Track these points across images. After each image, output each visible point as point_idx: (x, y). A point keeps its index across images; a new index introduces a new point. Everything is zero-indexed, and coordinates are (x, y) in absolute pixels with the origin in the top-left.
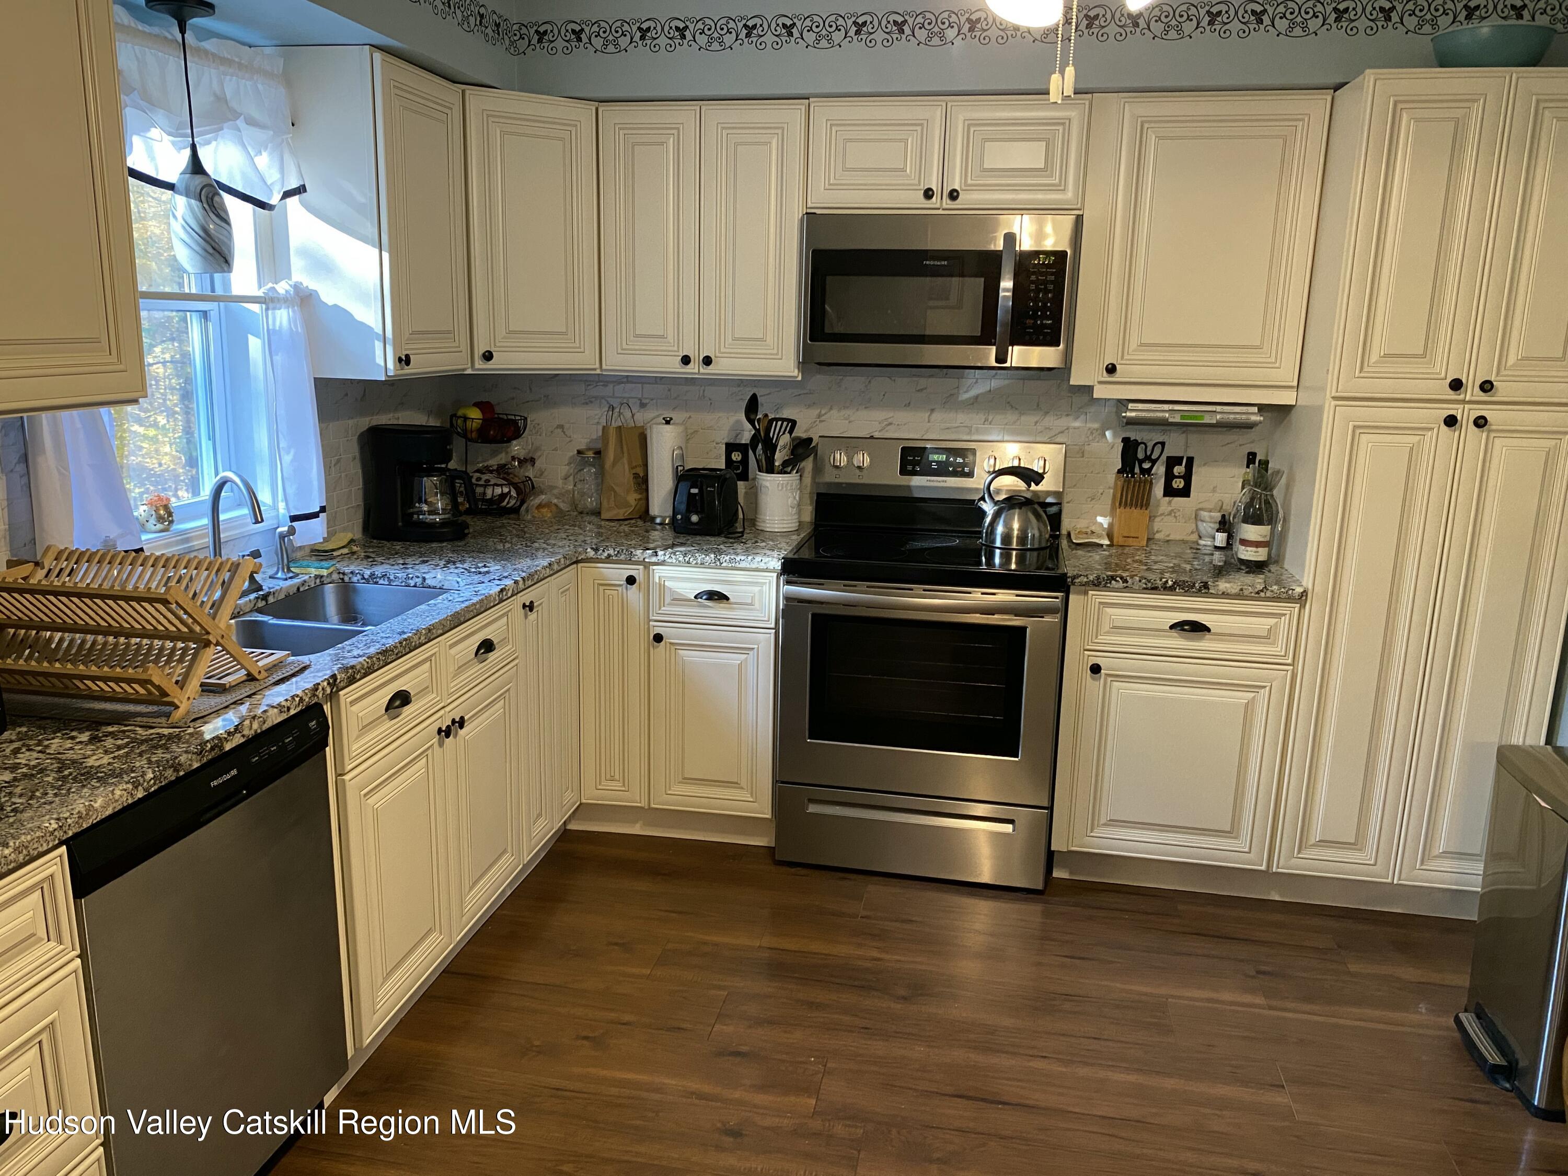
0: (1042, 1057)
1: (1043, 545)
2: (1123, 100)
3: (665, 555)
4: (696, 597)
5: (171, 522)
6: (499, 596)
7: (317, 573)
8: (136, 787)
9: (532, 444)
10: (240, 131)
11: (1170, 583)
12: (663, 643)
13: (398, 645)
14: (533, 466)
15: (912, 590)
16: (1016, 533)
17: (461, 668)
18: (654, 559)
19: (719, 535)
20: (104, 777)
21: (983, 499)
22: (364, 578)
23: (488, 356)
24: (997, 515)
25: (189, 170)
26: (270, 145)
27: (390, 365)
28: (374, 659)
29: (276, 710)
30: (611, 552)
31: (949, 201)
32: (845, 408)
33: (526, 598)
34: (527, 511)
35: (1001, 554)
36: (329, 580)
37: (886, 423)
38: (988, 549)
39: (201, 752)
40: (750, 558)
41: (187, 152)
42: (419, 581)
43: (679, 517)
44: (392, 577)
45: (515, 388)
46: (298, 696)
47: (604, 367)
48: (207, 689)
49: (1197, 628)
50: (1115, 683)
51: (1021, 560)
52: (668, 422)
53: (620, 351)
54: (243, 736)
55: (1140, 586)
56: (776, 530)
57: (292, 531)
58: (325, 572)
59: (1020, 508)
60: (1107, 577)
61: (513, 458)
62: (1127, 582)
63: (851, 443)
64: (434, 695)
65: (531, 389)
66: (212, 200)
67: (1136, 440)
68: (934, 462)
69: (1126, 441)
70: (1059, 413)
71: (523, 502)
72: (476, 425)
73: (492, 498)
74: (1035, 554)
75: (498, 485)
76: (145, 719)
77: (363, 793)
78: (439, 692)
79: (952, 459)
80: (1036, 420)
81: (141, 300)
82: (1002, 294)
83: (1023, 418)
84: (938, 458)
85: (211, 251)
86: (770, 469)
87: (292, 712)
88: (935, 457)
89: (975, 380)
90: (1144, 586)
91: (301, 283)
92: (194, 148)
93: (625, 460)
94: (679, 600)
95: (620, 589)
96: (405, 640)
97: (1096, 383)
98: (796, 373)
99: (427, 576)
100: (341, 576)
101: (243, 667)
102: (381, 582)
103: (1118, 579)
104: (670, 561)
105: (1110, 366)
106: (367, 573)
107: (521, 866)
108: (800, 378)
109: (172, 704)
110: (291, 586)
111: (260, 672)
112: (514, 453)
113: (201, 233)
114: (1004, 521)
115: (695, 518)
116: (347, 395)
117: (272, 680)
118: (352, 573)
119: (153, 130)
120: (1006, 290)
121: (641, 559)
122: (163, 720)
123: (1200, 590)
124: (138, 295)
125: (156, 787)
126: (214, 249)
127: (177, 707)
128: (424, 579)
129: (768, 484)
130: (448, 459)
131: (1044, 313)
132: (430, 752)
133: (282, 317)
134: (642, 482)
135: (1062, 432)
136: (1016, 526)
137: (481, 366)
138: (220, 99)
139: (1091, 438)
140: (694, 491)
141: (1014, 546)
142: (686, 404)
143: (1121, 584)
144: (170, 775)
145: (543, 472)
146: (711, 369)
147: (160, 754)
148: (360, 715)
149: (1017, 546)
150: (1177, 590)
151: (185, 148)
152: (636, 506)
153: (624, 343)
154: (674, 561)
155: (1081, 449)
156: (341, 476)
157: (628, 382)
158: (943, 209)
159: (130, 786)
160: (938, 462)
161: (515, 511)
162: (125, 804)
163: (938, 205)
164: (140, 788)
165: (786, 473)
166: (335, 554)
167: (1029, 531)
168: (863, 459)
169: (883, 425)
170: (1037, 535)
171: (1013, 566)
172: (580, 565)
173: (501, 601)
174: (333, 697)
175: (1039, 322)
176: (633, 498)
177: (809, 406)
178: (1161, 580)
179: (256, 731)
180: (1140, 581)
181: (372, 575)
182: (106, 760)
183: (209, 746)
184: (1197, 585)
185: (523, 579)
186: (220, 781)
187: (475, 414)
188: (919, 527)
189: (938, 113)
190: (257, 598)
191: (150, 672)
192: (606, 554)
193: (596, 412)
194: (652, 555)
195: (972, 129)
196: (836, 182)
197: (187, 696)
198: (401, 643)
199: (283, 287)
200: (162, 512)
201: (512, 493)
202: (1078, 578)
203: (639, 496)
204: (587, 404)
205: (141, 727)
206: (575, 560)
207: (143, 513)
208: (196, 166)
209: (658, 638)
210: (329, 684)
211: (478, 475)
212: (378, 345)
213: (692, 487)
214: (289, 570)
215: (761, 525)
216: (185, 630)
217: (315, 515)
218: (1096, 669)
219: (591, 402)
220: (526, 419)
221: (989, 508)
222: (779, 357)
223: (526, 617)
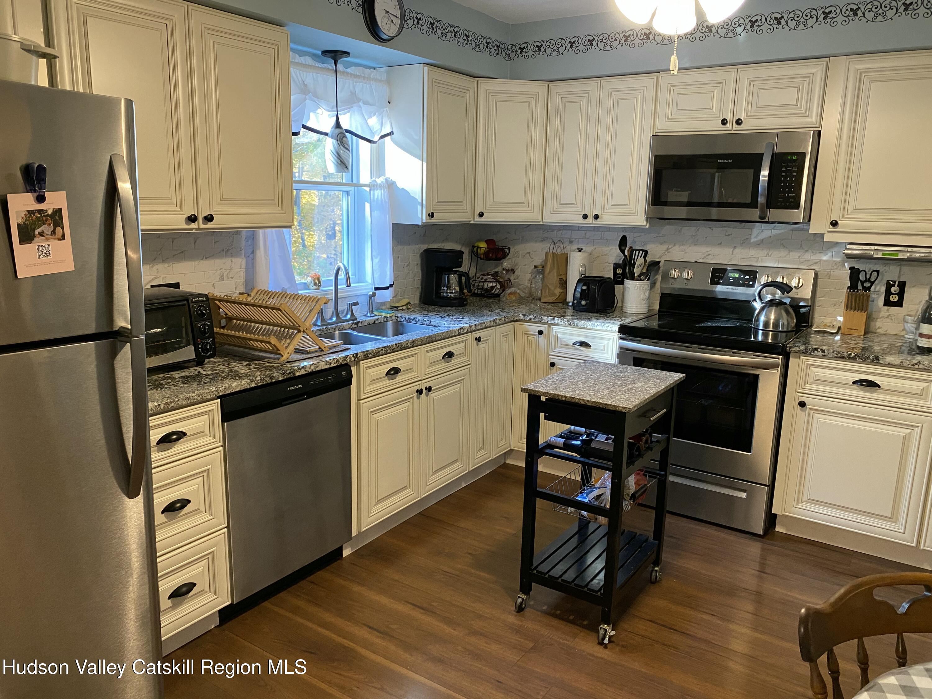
0: (712, 614)
1: (790, 329)
2: (848, 60)
3: (558, 320)
4: (573, 344)
5: (320, 286)
6: (458, 331)
7: (385, 315)
8: (252, 382)
9: (514, 262)
10: (361, 108)
11: (853, 355)
12: (555, 367)
13: (394, 345)
14: (514, 273)
15: (691, 347)
16: (772, 321)
17: (433, 363)
18: (553, 322)
19: (597, 313)
20: (241, 377)
21: (755, 300)
22: (406, 320)
23: (481, 215)
24: (762, 309)
25: (335, 127)
26: (377, 113)
27: (424, 218)
28: (380, 349)
29: (324, 363)
30: (532, 317)
31: (736, 126)
32: (683, 245)
33: (477, 335)
34: (504, 296)
35: (763, 334)
36: (391, 319)
37: (707, 254)
38: (755, 330)
39: (284, 374)
40: (603, 324)
41: (335, 118)
42: (428, 322)
43: (575, 301)
44: (417, 320)
45: (508, 233)
46: (336, 359)
47: (544, 221)
48: (297, 351)
49: (872, 385)
50: (816, 414)
51: (775, 337)
52: (580, 251)
53: (552, 212)
54: (306, 371)
55: (833, 355)
56: (634, 312)
57: (374, 295)
58: (388, 315)
59: (776, 307)
60: (812, 348)
61: (504, 269)
62: (825, 352)
63: (682, 265)
64: (416, 373)
65: (515, 233)
66: (342, 139)
67: (858, 269)
68: (732, 277)
69: (851, 269)
70: (814, 251)
71: (503, 291)
72: (482, 251)
73: (487, 289)
74: (784, 334)
75: (490, 282)
76: (270, 360)
77: (370, 410)
78: (419, 371)
79: (742, 276)
80: (799, 255)
81: (294, 184)
82: (761, 178)
83: (791, 253)
84: (734, 275)
85: (340, 163)
86: (633, 278)
87: (332, 365)
88: (732, 275)
89: (761, 230)
90: (836, 355)
91: (389, 178)
92: (337, 116)
93: (555, 271)
94: (565, 345)
95: (535, 337)
96: (399, 343)
97: (826, 232)
98: (645, 223)
99: (432, 320)
100: (396, 318)
101: (318, 345)
102: (413, 322)
103: (819, 350)
104: (560, 323)
105: (834, 222)
106: (407, 317)
107: (467, 471)
108: (647, 227)
109: (280, 354)
110: (371, 320)
111: (325, 348)
112: (504, 267)
113: (336, 155)
114: (766, 314)
115: (583, 303)
116: (415, 233)
117: (329, 352)
118: (401, 317)
119: (319, 110)
120: (764, 176)
121: (546, 322)
122: (276, 361)
123: (873, 361)
124: (293, 181)
125: (261, 384)
126: (341, 161)
127: (283, 356)
128: (431, 322)
129: (629, 286)
130: (460, 265)
131: (790, 190)
132: (411, 400)
133: (378, 194)
134: (564, 283)
135: (816, 263)
136: (772, 317)
137: (478, 220)
138: (353, 94)
139: (835, 267)
140: (584, 288)
141: (771, 329)
142: (594, 242)
143: (820, 353)
144: (268, 380)
145: (518, 277)
146: (598, 221)
147: (268, 372)
148: (371, 374)
149: (773, 328)
150: (858, 360)
151: (333, 116)
152: (559, 296)
153: (555, 208)
154: (563, 323)
155: (828, 274)
156: (409, 273)
157: (564, 229)
158: (734, 130)
159: (249, 381)
160: (734, 278)
161: (498, 296)
162: (246, 388)
163: (730, 129)
164: (253, 382)
165: (641, 280)
166: (399, 308)
167: (781, 321)
168: (688, 274)
169: (705, 255)
170: (786, 323)
171: (770, 341)
172: (516, 323)
173: (460, 334)
174: (357, 363)
175: (786, 195)
176: (558, 291)
177: (662, 244)
178: (847, 353)
179: (312, 370)
180: (833, 352)
181: (409, 318)
182: (247, 371)
183: (288, 372)
184: (871, 357)
185: (475, 325)
186: (293, 388)
187: (483, 245)
188: (720, 315)
189: (733, 75)
190: (353, 323)
191: (271, 338)
192: (529, 318)
193: (547, 245)
194: (552, 320)
195: (752, 84)
196: (673, 117)
197: (287, 352)
198: (396, 344)
199: (379, 181)
200: (316, 281)
201: (497, 286)
202: (793, 348)
203: (562, 291)
204: (542, 241)
205: (268, 362)
206: (512, 319)
207: (309, 281)
208: (338, 125)
209: (553, 365)
210: (353, 356)
211: (482, 276)
212: (419, 208)
213: (583, 286)
214: (372, 313)
215: (625, 309)
216: (292, 324)
217: (387, 288)
218: (802, 404)
219: (545, 240)
220: (509, 248)
221: (758, 305)
222: (636, 214)
223: (477, 345)
